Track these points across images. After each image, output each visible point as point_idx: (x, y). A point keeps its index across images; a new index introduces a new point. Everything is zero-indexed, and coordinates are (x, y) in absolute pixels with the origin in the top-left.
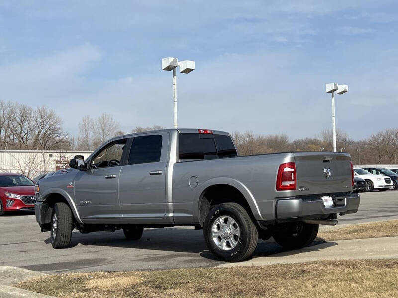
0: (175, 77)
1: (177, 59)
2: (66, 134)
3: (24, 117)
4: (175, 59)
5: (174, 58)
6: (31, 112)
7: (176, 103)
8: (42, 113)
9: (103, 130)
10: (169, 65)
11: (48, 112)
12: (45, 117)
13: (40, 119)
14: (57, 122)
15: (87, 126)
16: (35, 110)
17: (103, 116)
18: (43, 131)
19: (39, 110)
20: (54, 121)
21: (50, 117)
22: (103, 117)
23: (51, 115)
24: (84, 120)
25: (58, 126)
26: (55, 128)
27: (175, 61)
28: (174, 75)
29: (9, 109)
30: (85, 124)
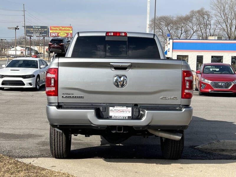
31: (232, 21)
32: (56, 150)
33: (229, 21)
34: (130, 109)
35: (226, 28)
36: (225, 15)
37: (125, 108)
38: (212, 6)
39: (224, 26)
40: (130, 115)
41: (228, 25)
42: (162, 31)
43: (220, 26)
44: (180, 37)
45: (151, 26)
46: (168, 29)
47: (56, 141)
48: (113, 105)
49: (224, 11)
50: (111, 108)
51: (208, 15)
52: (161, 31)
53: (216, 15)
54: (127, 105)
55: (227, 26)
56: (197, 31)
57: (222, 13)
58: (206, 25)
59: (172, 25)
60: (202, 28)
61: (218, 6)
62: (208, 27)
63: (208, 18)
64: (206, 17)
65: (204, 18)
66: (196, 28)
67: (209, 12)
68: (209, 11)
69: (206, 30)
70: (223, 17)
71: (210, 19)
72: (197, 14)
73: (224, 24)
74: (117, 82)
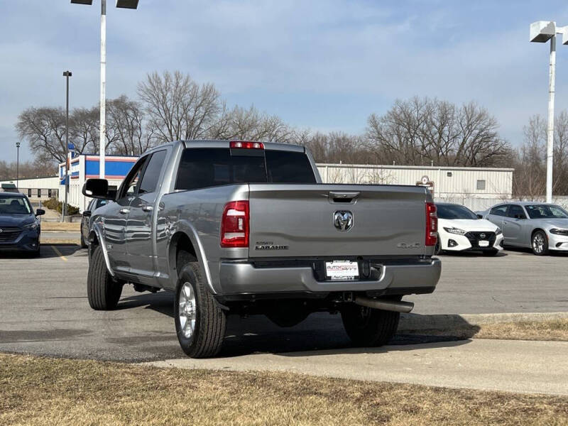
0: (554, 53)
1: (555, 23)
2: (503, 142)
3: (444, 120)
4: (552, 24)
5: (549, 22)
6: (454, 111)
7: (553, 95)
8: (469, 112)
9: (561, 137)
10: (539, 33)
11: (478, 110)
12: (473, 118)
13: (466, 122)
14: (490, 125)
15: (536, 131)
16: (459, 108)
17: (562, 115)
18: (471, 138)
19: (466, 108)
20: (486, 123)
21: (480, 118)
22: (562, 117)
23: (480, 116)
24: (531, 122)
25: (492, 131)
26: (487, 134)
27: (551, 26)
28: (552, 49)
29: (425, 107)
30: (533, 128)
31: (179, 123)
32: (208, 342)
33: (175, 123)
34: (355, 264)
35: (169, 136)
36: (166, 111)
37: (347, 263)
38: (142, 93)
39: (166, 132)
40: (357, 273)
41: (173, 131)
42: (46, 138)
43: (158, 131)
44: (82, 151)
45: (21, 128)
46: (57, 135)
47: (210, 326)
48: (331, 259)
49: (164, 103)
50: (328, 264)
51: (135, 111)
52: (42, 136)
53: (150, 111)
54: (352, 259)
55: (170, 131)
56: (114, 139)
57: (161, 106)
58: (132, 130)
59: (64, 127)
60: (124, 135)
61: (153, 93)
62: (135, 133)
63: (136, 115)
64: (131, 113)
65: (127, 114)
66: (113, 134)
67: (136, 103)
68: (138, 101)
69: (132, 138)
70: (163, 115)
71: (138, 118)
72: (115, 108)
73: (166, 128)
74: (339, 223)
